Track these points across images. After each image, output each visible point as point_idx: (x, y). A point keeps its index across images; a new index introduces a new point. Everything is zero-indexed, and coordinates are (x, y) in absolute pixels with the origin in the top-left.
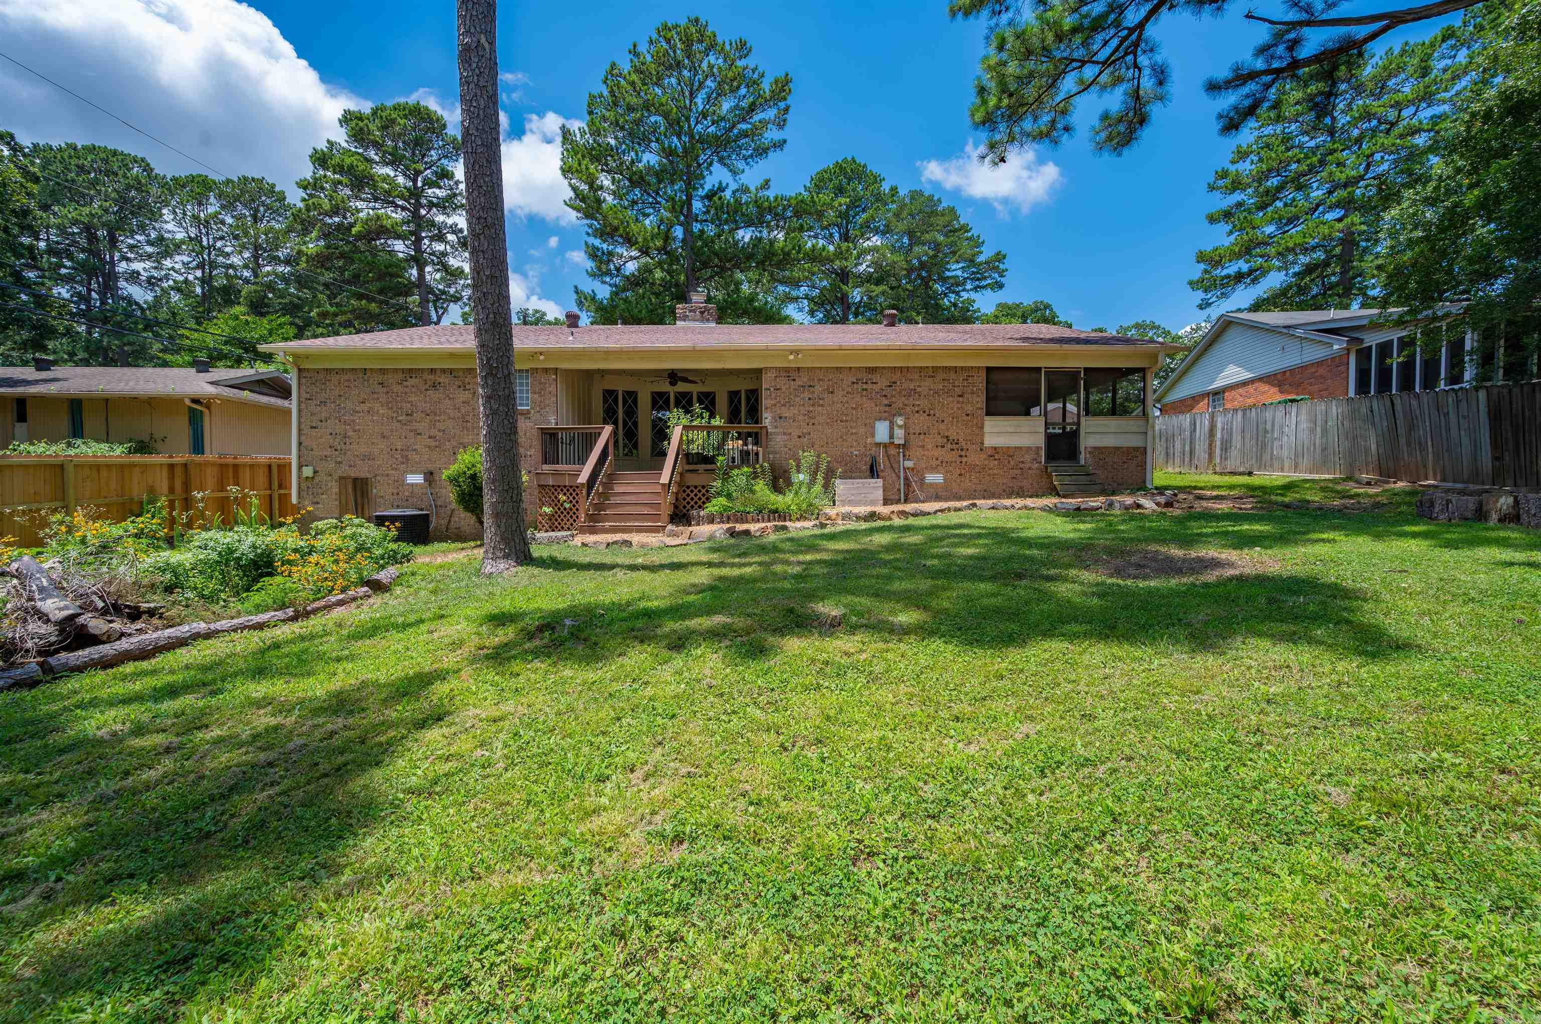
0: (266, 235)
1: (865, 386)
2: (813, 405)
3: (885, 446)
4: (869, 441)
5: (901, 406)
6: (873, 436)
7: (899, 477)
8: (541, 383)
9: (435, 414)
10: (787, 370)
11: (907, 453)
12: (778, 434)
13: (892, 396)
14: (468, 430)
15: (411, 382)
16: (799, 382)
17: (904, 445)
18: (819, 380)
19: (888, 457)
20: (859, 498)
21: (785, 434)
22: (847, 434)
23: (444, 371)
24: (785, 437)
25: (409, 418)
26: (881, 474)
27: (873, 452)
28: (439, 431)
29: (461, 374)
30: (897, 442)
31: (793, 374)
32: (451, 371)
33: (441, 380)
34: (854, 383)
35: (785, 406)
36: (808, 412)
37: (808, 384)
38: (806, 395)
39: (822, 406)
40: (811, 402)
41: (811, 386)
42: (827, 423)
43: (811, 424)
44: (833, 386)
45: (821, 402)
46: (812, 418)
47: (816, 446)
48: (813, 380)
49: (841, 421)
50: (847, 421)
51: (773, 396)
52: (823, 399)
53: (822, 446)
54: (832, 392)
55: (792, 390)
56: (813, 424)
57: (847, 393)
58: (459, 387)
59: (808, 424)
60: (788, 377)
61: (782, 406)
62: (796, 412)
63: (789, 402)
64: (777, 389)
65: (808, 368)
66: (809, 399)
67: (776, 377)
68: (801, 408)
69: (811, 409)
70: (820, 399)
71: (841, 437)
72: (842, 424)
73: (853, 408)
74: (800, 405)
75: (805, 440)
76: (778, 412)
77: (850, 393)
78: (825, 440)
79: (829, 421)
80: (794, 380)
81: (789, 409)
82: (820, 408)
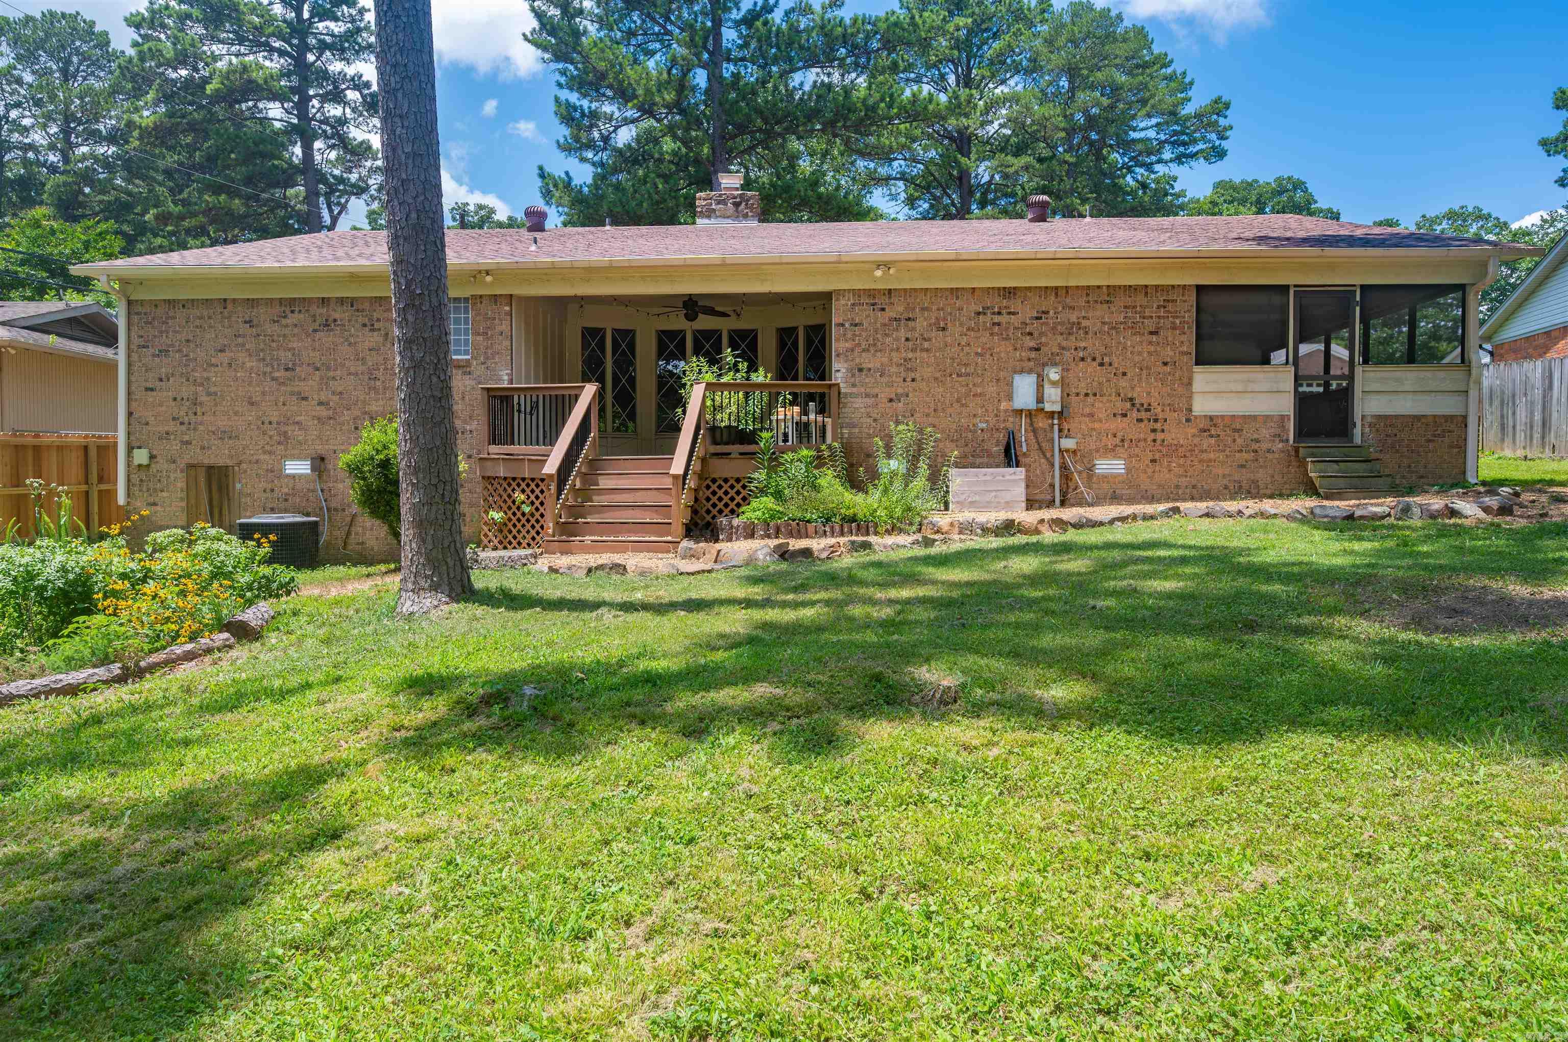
0: (81, 98)
1: (997, 319)
2: (913, 350)
3: (1030, 414)
4: (1004, 405)
5: (1056, 350)
6: (1010, 397)
7: (1053, 465)
8: (487, 319)
9: (328, 369)
10: (871, 293)
11: (1066, 426)
12: (857, 396)
13: (1041, 334)
14: (377, 393)
15: (293, 319)
16: (890, 313)
17: (1061, 413)
18: (923, 309)
19: (1035, 431)
20: (990, 497)
21: (867, 396)
22: (967, 395)
23: (341, 301)
24: (870, 401)
25: (288, 374)
26: (1022, 460)
27: (1010, 426)
28: (333, 393)
29: (366, 305)
30: (1048, 407)
31: (881, 301)
32: (352, 301)
33: (337, 316)
34: (979, 313)
35: (868, 350)
36: (905, 360)
37: (906, 315)
38: (902, 334)
39: (927, 350)
40: (910, 344)
41: (909, 319)
42: (936, 379)
43: (909, 379)
44: (945, 319)
45: (926, 345)
46: (911, 370)
47: (917, 415)
48: (914, 309)
49: (958, 375)
50: (968, 375)
51: (849, 336)
52: (929, 340)
53: (928, 415)
54: (944, 329)
55: (879, 325)
56: (913, 380)
57: (968, 329)
58: (365, 325)
59: (904, 380)
60: (873, 305)
61: (864, 351)
62: (885, 360)
63: (875, 345)
64: (856, 325)
65: (905, 290)
66: (907, 339)
67: (853, 305)
68: (894, 354)
69: (910, 355)
70: (925, 339)
71: (958, 400)
72: (960, 379)
73: (977, 354)
74: (892, 350)
75: (901, 405)
76: (857, 361)
77: (973, 329)
78: (932, 405)
79: (938, 375)
80: (883, 309)
81: (874, 355)
82: (925, 355)
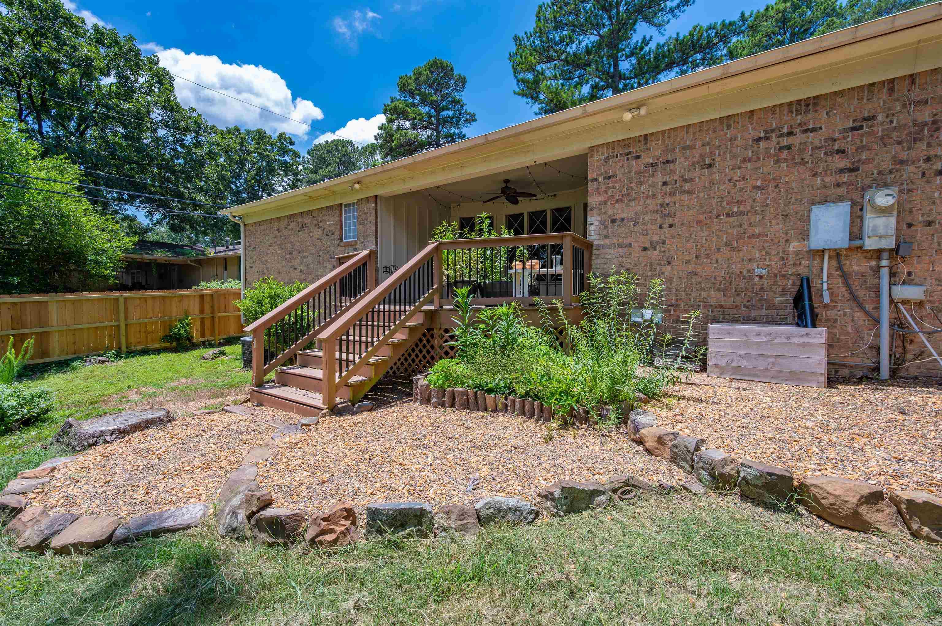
1: (785, 141)
2: (672, 194)
3: (837, 254)
4: (793, 246)
5: (887, 165)
6: (805, 235)
7: (877, 321)
8: (364, 214)
9: (303, 252)
10: (625, 143)
11: (904, 268)
12: (609, 247)
13: (860, 149)
15: (292, 226)
16: (646, 159)
17: (894, 253)
18: (684, 148)
19: (845, 277)
21: (620, 246)
22: (740, 237)
23: (307, 213)
24: (621, 251)
25: (290, 256)
26: (823, 314)
27: (803, 270)
29: (317, 213)
30: (870, 244)
31: (637, 148)
32: (311, 212)
33: (306, 221)
34: (759, 140)
35: (621, 201)
36: (662, 206)
37: (663, 159)
38: (659, 178)
39: (689, 192)
40: (668, 188)
41: (668, 162)
42: (699, 222)
43: (666, 226)
44: (712, 154)
45: (687, 186)
46: (669, 215)
47: (675, 263)
48: (673, 150)
49: (728, 215)
50: (742, 213)
51: (603, 188)
52: (692, 180)
53: (688, 262)
54: (710, 166)
55: (633, 174)
56: (671, 226)
57: (744, 161)
59: (661, 227)
60: (628, 154)
61: (617, 201)
62: (639, 208)
63: (628, 194)
64: (609, 178)
65: (663, 132)
66: (665, 184)
67: (607, 158)
68: (649, 201)
69: (668, 200)
70: (685, 181)
71: (727, 244)
72: (731, 219)
73: (756, 188)
74: (647, 197)
75: (656, 253)
76: (611, 212)
77: (750, 160)
78: (694, 252)
79: (702, 217)
80: (638, 157)
81: (628, 205)
82: (685, 197)
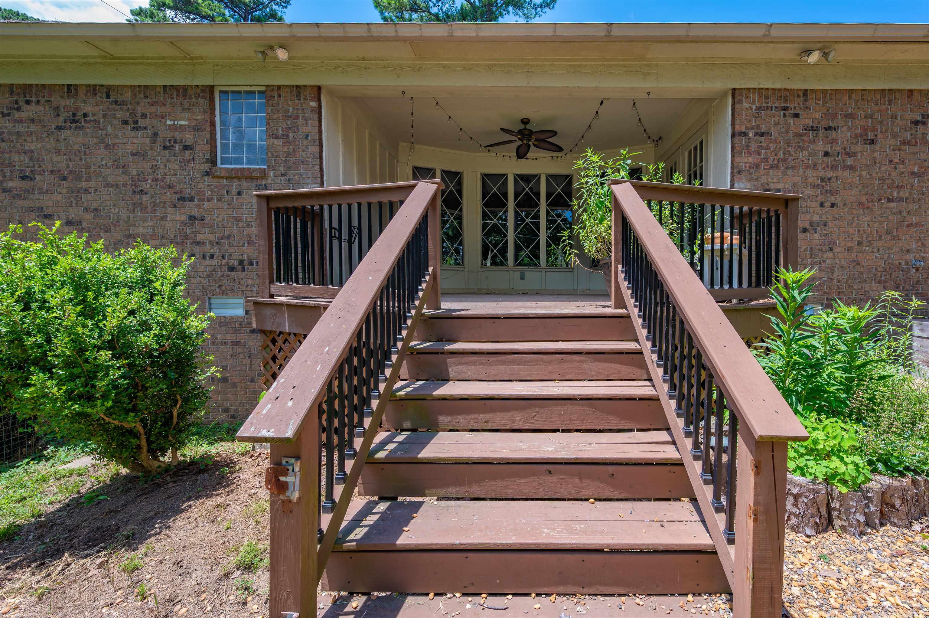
2: (834, 167)
8: (287, 117)
9: (78, 178)
10: (782, 94)
14: (144, 209)
15: (28, 112)
16: (805, 120)
18: (847, 116)
22: (899, 225)
23: (93, 90)
25: (25, 184)
28: (87, 210)
29: (128, 96)
31: (794, 104)
32: (109, 90)
33: (88, 109)
34: (916, 123)
35: (777, 167)
36: (823, 180)
37: (825, 123)
38: (820, 146)
39: (851, 168)
40: (829, 159)
41: (829, 128)
42: (861, 204)
43: (827, 204)
44: (874, 129)
45: (850, 161)
46: (830, 192)
47: (837, 250)
48: (835, 116)
49: (889, 200)
50: (901, 200)
51: (753, 147)
52: (854, 155)
53: (849, 250)
54: (872, 142)
55: (791, 135)
56: (833, 205)
57: (904, 142)
58: (125, 122)
59: (822, 205)
60: (785, 109)
61: (772, 167)
62: (797, 179)
63: (785, 160)
64: (762, 135)
65: (824, 91)
66: (826, 154)
67: (759, 108)
68: (809, 172)
69: (829, 174)
70: (848, 154)
71: (889, 232)
72: (892, 205)
73: (913, 174)
74: (808, 167)
75: (817, 236)
76: (764, 180)
77: (909, 143)
78: (856, 238)
79: (864, 199)
80: (796, 115)
81: (785, 173)
82: (847, 173)
